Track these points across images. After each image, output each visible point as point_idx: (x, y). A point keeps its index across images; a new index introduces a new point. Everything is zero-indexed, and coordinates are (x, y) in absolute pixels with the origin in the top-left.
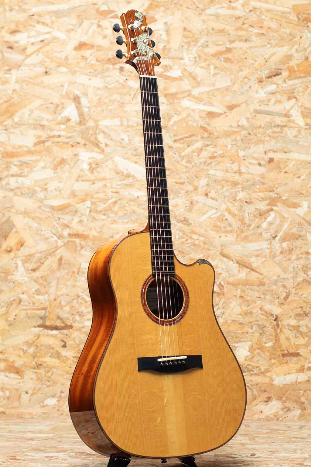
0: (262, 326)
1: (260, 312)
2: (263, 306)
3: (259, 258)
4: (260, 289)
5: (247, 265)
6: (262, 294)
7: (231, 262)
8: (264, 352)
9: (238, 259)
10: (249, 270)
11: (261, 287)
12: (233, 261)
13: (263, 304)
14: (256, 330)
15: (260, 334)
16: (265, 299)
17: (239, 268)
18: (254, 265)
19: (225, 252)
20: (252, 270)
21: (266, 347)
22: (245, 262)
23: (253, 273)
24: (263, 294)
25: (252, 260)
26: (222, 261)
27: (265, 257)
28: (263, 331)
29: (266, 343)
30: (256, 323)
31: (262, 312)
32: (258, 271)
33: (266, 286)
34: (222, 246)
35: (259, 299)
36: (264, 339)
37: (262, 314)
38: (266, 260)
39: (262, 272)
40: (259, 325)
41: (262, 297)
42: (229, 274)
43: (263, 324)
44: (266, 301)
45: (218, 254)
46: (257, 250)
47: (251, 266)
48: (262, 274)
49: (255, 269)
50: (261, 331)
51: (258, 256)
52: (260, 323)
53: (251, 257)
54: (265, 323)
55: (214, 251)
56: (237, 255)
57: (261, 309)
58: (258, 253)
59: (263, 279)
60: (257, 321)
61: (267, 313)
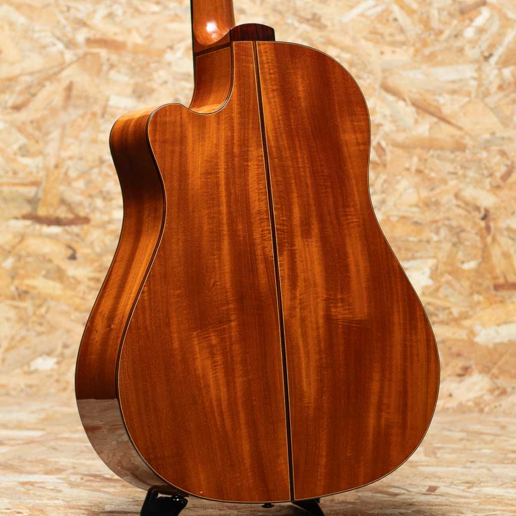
0: (458, 230)
1: (454, 201)
2: (460, 190)
3: (456, 97)
4: (457, 156)
5: (432, 109)
6: (459, 167)
7: (401, 104)
8: (458, 279)
9: (417, 96)
10: (435, 120)
11: (458, 153)
12: (404, 100)
13: (462, 186)
14: (445, 238)
15: (454, 245)
16: (465, 176)
17: (416, 116)
18: (446, 111)
19: (391, 82)
20: (443, 119)
21: (464, 271)
22: (429, 104)
23: (443, 125)
24: (462, 167)
25: (442, 100)
26: (383, 100)
27: (469, 94)
28: (459, 237)
29: (463, 262)
30: (447, 222)
31: (460, 203)
32: (454, 121)
33: (467, 151)
34: (384, 71)
35: (453, 176)
36: (460, 255)
37: (458, 206)
38: (469, 102)
39: (459, 124)
40: (451, 228)
41: (460, 172)
42: (397, 126)
43: (459, 227)
44: (468, 180)
45: (377, 86)
46: (453, 82)
47: (440, 112)
48: (460, 129)
49: (449, 118)
50: (455, 239)
51: (453, 92)
52: (454, 223)
53: (440, 95)
54: (463, 223)
55: (368, 81)
56: (414, 90)
57: (457, 196)
58: (455, 86)
59: (462, 137)
60: (448, 219)
61: (467, 204)
